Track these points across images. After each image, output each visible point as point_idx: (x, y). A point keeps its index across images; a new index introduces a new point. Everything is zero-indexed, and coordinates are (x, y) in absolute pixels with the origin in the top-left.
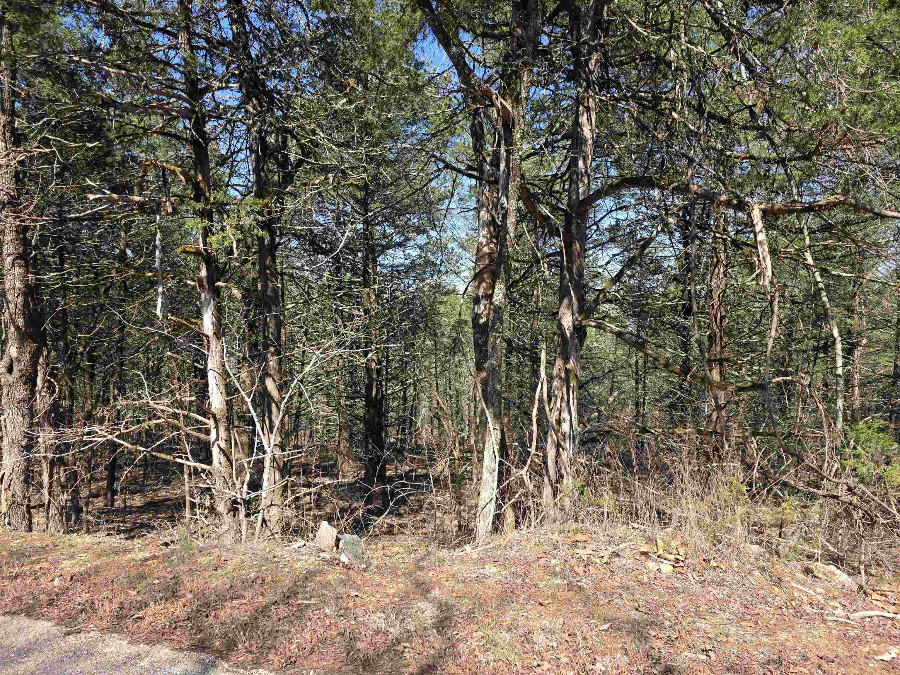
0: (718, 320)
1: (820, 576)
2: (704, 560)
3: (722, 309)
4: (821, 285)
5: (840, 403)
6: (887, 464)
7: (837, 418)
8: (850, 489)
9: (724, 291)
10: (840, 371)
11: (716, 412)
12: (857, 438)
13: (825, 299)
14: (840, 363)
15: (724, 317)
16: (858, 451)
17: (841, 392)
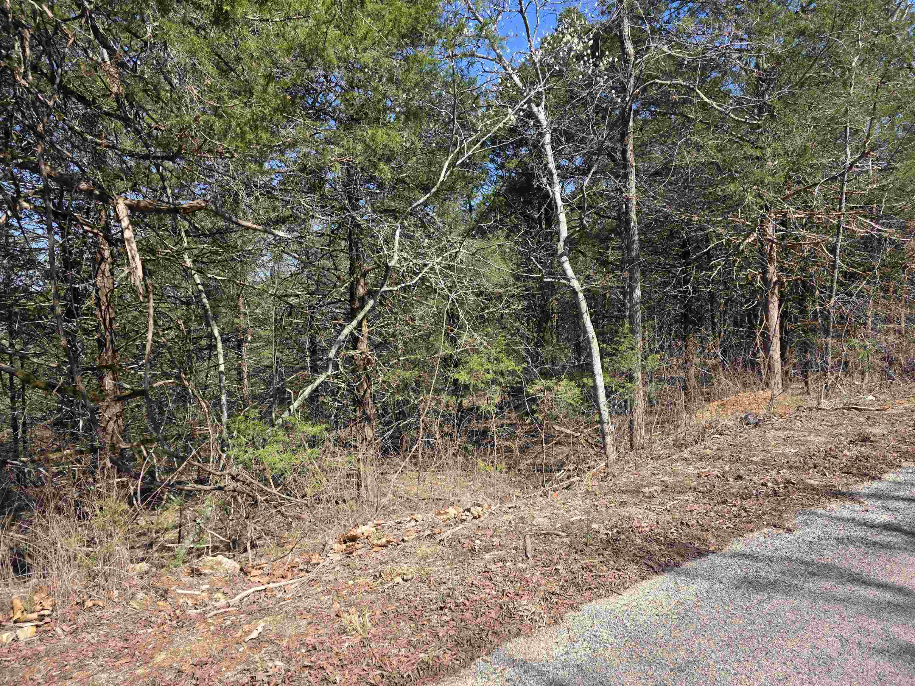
0: (107, 322)
1: (206, 571)
2: (77, 604)
3: (111, 310)
4: (200, 287)
5: (224, 398)
6: (264, 447)
7: (222, 412)
8: (233, 478)
9: (112, 291)
10: (222, 368)
11: (111, 423)
12: (239, 428)
13: (205, 300)
14: (221, 361)
15: (114, 318)
16: (240, 440)
17: (224, 387)
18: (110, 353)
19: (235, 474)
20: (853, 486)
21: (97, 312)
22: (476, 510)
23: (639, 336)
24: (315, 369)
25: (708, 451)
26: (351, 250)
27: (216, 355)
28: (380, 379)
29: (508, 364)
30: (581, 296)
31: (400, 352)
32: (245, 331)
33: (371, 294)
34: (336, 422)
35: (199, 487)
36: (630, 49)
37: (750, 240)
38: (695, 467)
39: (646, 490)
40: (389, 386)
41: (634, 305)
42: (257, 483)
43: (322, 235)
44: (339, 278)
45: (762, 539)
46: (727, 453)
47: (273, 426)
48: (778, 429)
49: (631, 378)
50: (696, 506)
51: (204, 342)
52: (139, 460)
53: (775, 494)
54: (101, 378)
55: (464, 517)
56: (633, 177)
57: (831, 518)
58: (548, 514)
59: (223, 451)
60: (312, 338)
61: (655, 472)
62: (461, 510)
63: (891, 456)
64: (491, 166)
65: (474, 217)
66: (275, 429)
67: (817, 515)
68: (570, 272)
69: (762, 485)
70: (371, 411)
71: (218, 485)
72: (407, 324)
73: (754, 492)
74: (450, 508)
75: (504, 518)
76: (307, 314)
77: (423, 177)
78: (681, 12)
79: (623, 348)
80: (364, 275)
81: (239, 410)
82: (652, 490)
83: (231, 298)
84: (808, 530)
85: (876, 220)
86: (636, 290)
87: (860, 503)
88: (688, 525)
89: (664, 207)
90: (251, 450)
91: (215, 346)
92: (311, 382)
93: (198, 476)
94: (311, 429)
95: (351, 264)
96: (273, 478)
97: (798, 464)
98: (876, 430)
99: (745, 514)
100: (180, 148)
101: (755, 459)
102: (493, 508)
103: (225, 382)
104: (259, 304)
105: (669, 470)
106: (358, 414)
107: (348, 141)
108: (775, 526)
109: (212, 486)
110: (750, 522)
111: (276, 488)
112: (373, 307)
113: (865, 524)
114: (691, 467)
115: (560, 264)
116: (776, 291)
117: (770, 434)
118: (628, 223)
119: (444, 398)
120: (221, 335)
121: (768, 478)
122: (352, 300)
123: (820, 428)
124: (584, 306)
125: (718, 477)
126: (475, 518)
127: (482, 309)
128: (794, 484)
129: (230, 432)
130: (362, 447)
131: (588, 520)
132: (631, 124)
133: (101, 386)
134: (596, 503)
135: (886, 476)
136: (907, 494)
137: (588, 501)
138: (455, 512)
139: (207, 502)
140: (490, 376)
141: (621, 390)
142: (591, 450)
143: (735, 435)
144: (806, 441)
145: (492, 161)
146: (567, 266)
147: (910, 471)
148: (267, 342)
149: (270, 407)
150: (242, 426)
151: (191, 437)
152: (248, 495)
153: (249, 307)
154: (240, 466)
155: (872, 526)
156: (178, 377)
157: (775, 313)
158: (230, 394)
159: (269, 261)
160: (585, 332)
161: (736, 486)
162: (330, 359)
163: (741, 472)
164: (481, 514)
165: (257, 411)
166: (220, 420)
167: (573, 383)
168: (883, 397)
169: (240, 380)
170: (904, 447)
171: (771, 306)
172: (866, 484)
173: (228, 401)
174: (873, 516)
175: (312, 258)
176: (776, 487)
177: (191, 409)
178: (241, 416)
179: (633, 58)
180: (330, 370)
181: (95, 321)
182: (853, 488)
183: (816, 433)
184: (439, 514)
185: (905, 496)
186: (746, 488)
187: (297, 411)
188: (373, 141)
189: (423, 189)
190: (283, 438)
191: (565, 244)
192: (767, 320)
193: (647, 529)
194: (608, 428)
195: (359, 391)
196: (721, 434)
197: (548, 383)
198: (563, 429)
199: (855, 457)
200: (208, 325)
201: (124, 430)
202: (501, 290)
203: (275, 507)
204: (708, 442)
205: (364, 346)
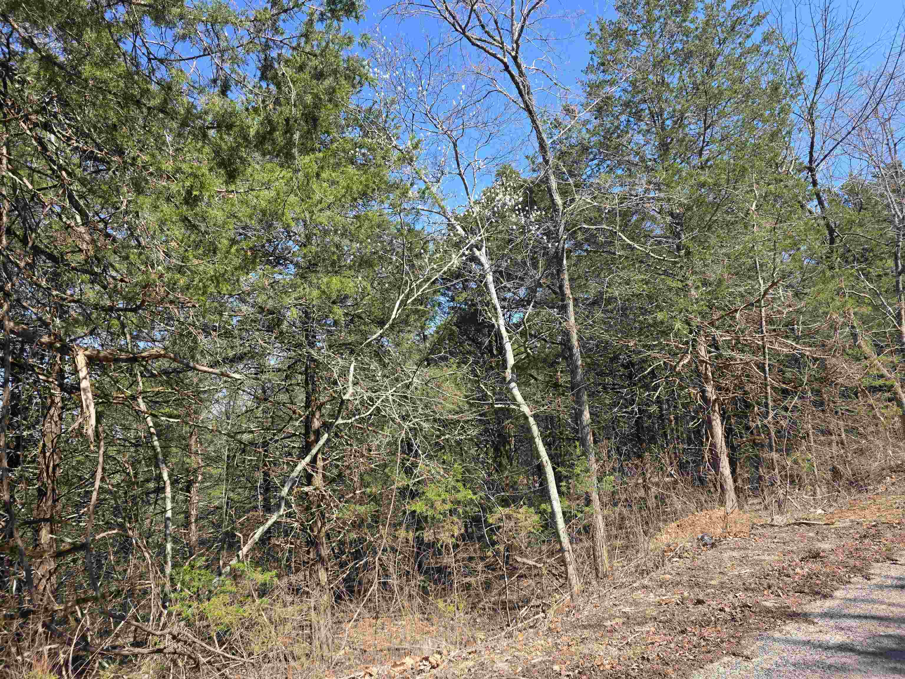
0: (51, 469)
3: (55, 457)
4: (152, 430)
5: (169, 546)
6: (209, 599)
7: (166, 563)
8: (174, 637)
9: (59, 436)
10: (169, 514)
11: (44, 581)
12: (183, 580)
13: (156, 443)
14: (169, 505)
15: (58, 465)
16: (183, 593)
17: (170, 534)
18: (50, 503)
19: (176, 633)
20: (807, 606)
21: (40, 459)
22: (435, 658)
23: (593, 458)
24: (268, 509)
25: (668, 576)
26: (307, 384)
27: (164, 499)
28: (335, 516)
29: (465, 494)
30: (531, 420)
31: (357, 485)
32: (195, 471)
33: (326, 426)
34: (289, 566)
35: (137, 650)
36: (558, 200)
37: (686, 361)
38: (655, 595)
39: (608, 623)
40: (344, 523)
41: (584, 427)
42: (199, 642)
43: (279, 370)
44: (294, 412)
45: (722, 670)
46: (685, 578)
47: (220, 574)
48: (733, 549)
49: (588, 502)
50: (657, 638)
51: (152, 485)
52: (73, 623)
53: (733, 619)
54: (37, 531)
55: (422, 667)
56: (571, 308)
57: (787, 641)
58: (509, 658)
59: (165, 607)
60: (266, 474)
61: (617, 603)
62: (418, 659)
63: (842, 572)
64: (442, 299)
65: (428, 345)
66: (222, 578)
67: (774, 640)
68: (519, 398)
69: (720, 610)
70: (325, 552)
71: (157, 647)
72: (363, 456)
73: (713, 618)
74: (407, 658)
75: (464, 665)
76: (260, 452)
77: (378, 313)
78: (601, 167)
79: (577, 470)
80: (319, 408)
81: (184, 558)
82: (613, 622)
83: (182, 438)
84: (765, 657)
85: (797, 339)
86: (585, 413)
87: (814, 623)
88: (648, 660)
89: (602, 334)
90: (195, 604)
91: (164, 488)
92: (263, 523)
93: (135, 637)
94: (260, 576)
95: (307, 397)
96: (218, 635)
97: (753, 586)
98: (825, 546)
99: (703, 643)
100: (143, 301)
101: (713, 582)
102: (452, 654)
103: (171, 528)
104: (212, 442)
105: (631, 600)
106: (311, 556)
107: (304, 289)
108: (734, 654)
109: (151, 649)
110: (709, 652)
111: (221, 646)
112: (328, 440)
113: (820, 646)
114: (652, 595)
115: (510, 390)
116: (717, 408)
117: (726, 555)
118: (570, 349)
119: (402, 533)
120: (170, 476)
121: (726, 602)
122: (307, 434)
123: (773, 546)
124: (535, 430)
125: (678, 604)
126: (433, 667)
127: (438, 437)
128: (750, 607)
129: (173, 585)
130: (316, 593)
131: (550, 661)
132: (565, 262)
133: (36, 540)
134: (558, 641)
135: (837, 594)
136: (858, 611)
137: (550, 640)
138: (412, 662)
139: (144, 668)
140: (448, 506)
141: (579, 515)
142: (555, 581)
143: (693, 558)
144: (761, 561)
145: (443, 295)
146: (516, 392)
147: (859, 586)
148: (218, 481)
149: (218, 553)
150: (187, 578)
151: (131, 593)
152: (190, 657)
153: (201, 445)
154: (182, 623)
155: (828, 648)
156: (121, 526)
157: (719, 429)
158: (175, 541)
159: (225, 397)
160: (538, 457)
161: (696, 612)
162: (283, 498)
163: (701, 597)
164: (439, 663)
165: (204, 558)
166: (163, 571)
167: (532, 510)
168: (831, 510)
169: (187, 525)
170: (852, 562)
171: (714, 423)
172: (819, 603)
173: (172, 549)
174: (827, 637)
175: (269, 392)
176: (733, 611)
177: (133, 561)
178: (186, 566)
179: (561, 208)
180: (282, 510)
181: (36, 468)
182: (807, 608)
183: (768, 550)
184: (395, 665)
185: (856, 614)
186: (705, 615)
187: (247, 556)
188: (328, 288)
189: (378, 323)
190: (230, 588)
191: (513, 372)
192: (713, 437)
193: (608, 667)
194: (569, 557)
195: (312, 531)
196: (680, 557)
197: (507, 511)
198: (525, 560)
199: (806, 574)
200: (157, 466)
201: (57, 589)
202: (455, 417)
203: (219, 670)
204: (668, 566)
205: (318, 480)
